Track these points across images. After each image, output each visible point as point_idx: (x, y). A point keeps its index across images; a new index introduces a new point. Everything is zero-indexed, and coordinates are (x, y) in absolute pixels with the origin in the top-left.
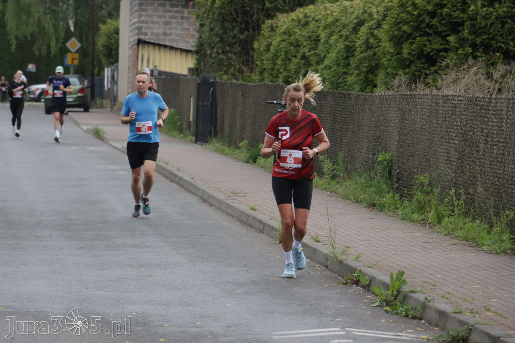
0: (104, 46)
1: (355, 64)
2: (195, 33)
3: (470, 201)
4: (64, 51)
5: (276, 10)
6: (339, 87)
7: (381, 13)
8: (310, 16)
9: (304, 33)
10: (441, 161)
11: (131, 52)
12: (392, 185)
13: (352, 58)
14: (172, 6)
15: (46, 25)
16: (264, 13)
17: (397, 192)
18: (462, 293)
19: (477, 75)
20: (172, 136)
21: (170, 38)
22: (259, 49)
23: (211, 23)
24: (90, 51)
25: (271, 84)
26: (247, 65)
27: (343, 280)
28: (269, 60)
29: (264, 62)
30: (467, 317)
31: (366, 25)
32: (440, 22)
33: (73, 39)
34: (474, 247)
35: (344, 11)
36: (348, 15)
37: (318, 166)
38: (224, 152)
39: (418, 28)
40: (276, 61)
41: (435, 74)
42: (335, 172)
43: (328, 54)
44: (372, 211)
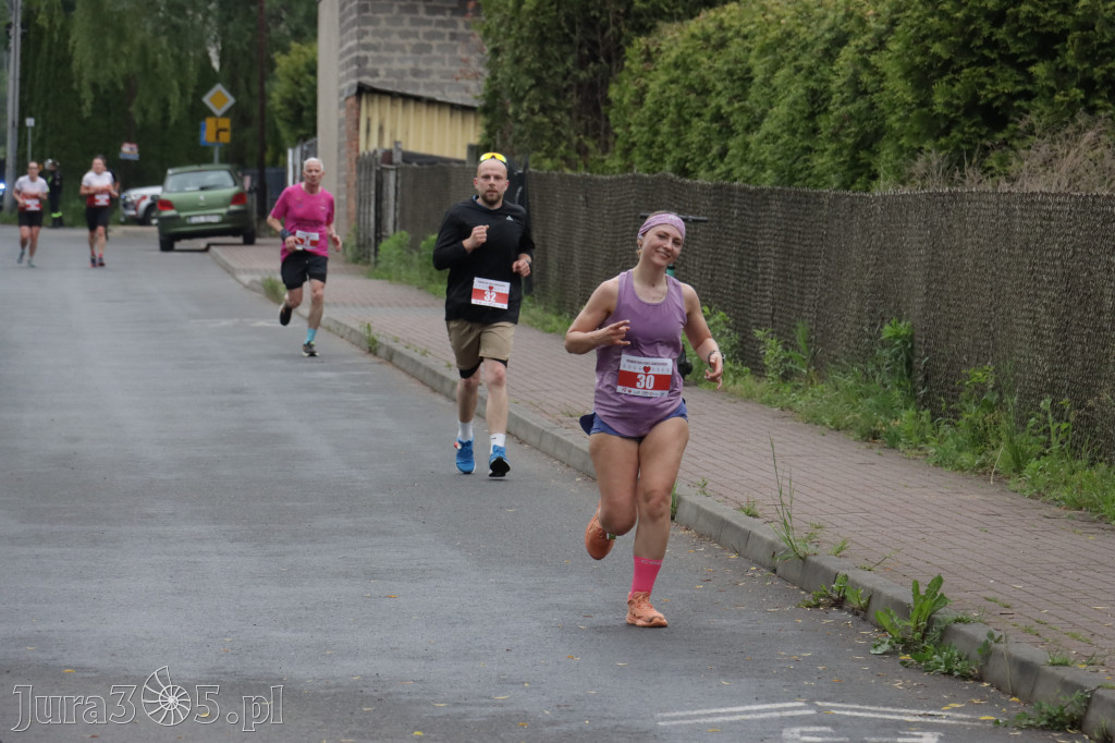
0: (284, 101)
1: (831, 130)
2: (481, 70)
3: (1084, 423)
4: (200, 113)
5: (655, 16)
6: (795, 180)
7: (884, 17)
8: (731, 27)
9: (718, 65)
10: (1019, 336)
11: (343, 112)
12: (915, 390)
13: (823, 116)
14: (432, 10)
15: (160, 56)
16: (630, 22)
17: (925, 407)
18: (1070, 623)
19: (1096, 148)
20: (435, 294)
21: (427, 81)
22: (621, 101)
23: (516, 46)
24: (256, 112)
25: (647, 175)
26: (596, 137)
27: (809, 598)
28: (642, 125)
29: (633, 128)
30: (1079, 673)
31: (853, 43)
32: (1013, 34)
33: (219, 87)
34: (1095, 522)
35: (805, 13)
36: (814, 23)
37: (753, 352)
38: (549, 327)
39: (965, 48)
40: (657, 127)
41: (1004, 148)
42: (790, 364)
43: (771, 107)
44: (871, 448)
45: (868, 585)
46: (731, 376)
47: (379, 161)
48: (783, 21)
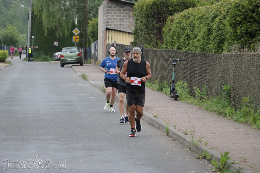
0: (91, 32)
1: (213, 38)
2: (134, 24)
4: (72, 35)
5: (175, 11)
6: (204, 51)
7: (226, 11)
8: (191, 14)
9: (187, 23)
10: (255, 90)
11: (103, 34)
12: (231, 102)
13: (211, 35)
14: (124, 10)
15: (63, 21)
16: (168, 13)
17: (233, 106)
21: (123, 27)
22: (165, 31)
23: (141, 19)
25: (170, 49)
26: (160, 40)
27: (197, 156)
28: (170, 37)
29: (168, 38)
31: (218, 17)
32: (257, 15)
33: (76, 29)
35: (207, 10)
36: (209, 13)
37: (193, 92)
38: (147, 86)
39: (245, 19)
40: (173, 38)
41: (254, 43)
42: (202, 96)
43: (199, 33)
44: (220, 117)
45: (211, 153)
46: (188, 98)
47: (111, 46)
48: (202, 12)
